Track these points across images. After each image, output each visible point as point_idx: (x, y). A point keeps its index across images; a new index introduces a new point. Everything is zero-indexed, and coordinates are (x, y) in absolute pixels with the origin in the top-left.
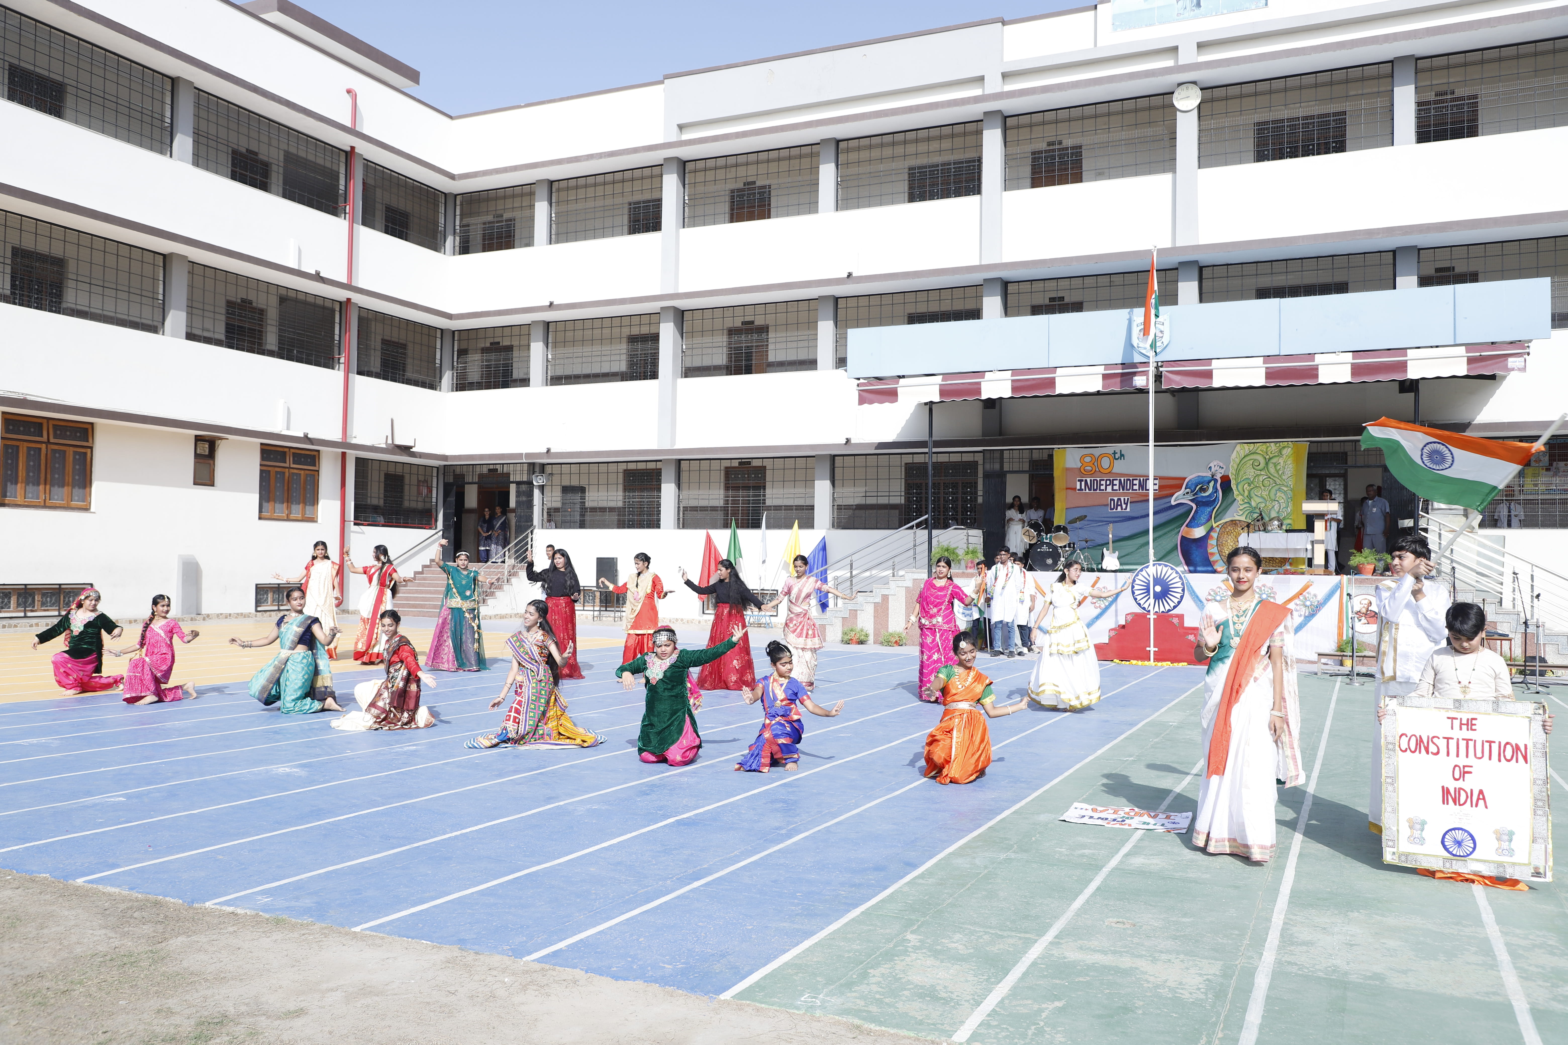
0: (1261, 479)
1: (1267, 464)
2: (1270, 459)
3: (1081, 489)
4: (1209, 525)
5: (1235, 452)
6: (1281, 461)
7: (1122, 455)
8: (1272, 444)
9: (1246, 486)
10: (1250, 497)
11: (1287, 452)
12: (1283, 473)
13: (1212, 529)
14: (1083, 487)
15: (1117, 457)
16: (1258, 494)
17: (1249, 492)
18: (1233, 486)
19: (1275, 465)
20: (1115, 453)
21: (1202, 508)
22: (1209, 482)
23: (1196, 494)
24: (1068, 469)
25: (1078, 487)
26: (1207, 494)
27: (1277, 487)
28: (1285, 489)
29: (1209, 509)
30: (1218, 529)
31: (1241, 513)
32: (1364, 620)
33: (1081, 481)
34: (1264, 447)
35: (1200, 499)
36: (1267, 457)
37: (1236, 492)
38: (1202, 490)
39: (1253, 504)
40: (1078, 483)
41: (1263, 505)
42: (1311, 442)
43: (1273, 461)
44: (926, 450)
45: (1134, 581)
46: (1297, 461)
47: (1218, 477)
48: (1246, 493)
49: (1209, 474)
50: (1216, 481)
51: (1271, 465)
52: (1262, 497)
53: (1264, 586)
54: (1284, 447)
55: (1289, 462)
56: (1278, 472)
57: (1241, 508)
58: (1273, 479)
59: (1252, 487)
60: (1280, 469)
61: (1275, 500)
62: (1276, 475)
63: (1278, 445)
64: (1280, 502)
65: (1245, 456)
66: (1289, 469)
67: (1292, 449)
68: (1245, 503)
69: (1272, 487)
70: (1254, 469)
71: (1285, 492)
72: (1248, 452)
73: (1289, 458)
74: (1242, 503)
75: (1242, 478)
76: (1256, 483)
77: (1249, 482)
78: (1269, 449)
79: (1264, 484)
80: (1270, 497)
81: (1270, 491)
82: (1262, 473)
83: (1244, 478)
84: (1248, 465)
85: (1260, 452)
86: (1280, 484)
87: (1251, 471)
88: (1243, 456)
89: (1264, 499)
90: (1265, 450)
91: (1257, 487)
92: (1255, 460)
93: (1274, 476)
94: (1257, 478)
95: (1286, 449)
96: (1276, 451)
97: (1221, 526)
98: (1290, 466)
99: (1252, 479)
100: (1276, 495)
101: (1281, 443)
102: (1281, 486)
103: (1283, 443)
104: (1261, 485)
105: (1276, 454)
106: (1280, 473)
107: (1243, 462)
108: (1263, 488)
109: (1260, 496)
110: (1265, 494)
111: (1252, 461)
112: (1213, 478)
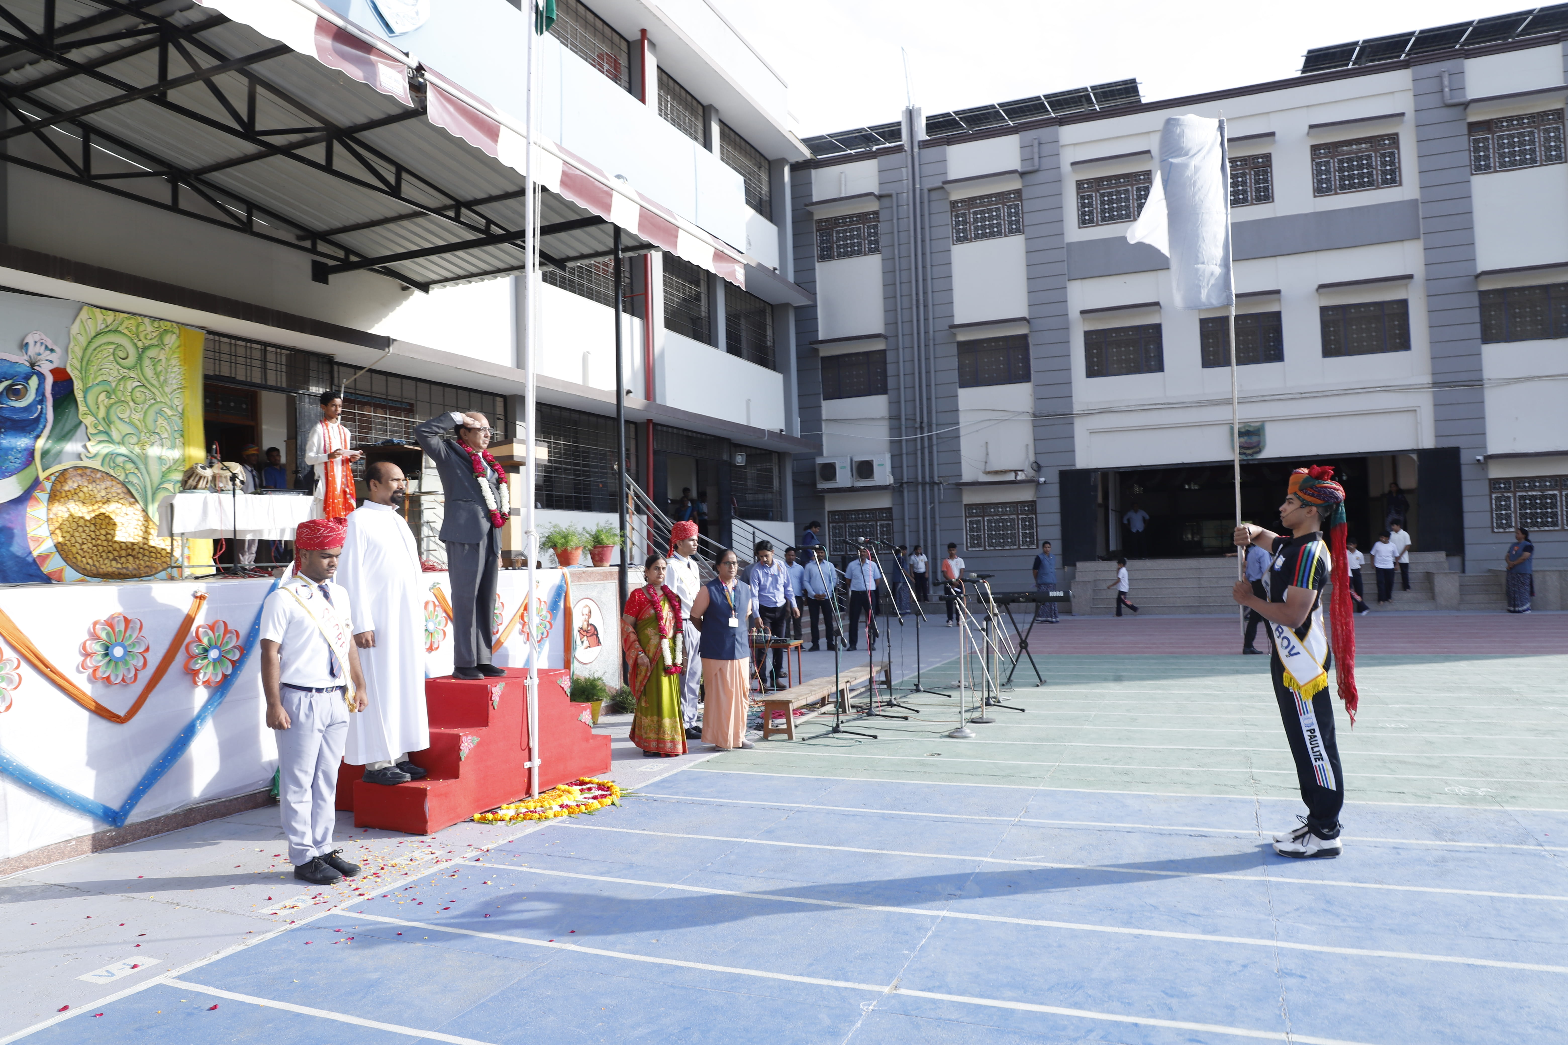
0: (130, 385)
1: (140, 358)
2: (145, 348)
4: (27, 476)
5: (78, 321)
6: (162, 356)
8: (147, 320)
9: (102, 396)
10: (108, 421)
11: (172, 340)
12: (166, 381)
13: (36, 484)
16: (125, 416)
17: (108, 409)
18: (77, 393)
19: (155, 362)
21: (11, 436)
22: (27, 378)
26: (23, 404)
27: (156, 407)
28: (169, 412)
29: (27, 439)
30: (48, 485)
31: (94, 452)
32: (586, 642)
34: (132, 323)
35: (7, 414)
36: (140, 344)
37: (82, 408)
38: (13, 393)
39: (117, 436)
41: (134, 440)
43: (152, 353)
46: (186, 360)
47: (45, 369)
48: (102, 413)
49: (23, 360)
50: (41, 377)
51: (146, 362)
52: (131, 423)
54: (166, 331)
55: (173, 362)
56: (158, 377)
57: (94, 441)
58: (150, 390)
59: (112, 401)
60: (161, 371)
61: (154, 433)
62: (155, 382)
63: (156, 324)
64: (163, 436)
65: (98, 334)
66: (173, 375)
67: (179, 337)
68: (101, 432)
69: (150, 406)
70: (118, 363)
71: (168, 419)
72: (103, 326)
73: (174, 352)
74: (94, 431)
75: (95, 378)
76: (119, 394)
77: (108, 388)
78: (141, 328)
79: (134, 397)
80: (146, 426)
81: (145, 413)
82: (132, 375)
83: (100, 379)
84: (105, 353)
85: (126, 331)
86: (161, 402)
87: (111, 367)
88: (93, 334)
89: (136, 428)
90: (134, 329)
91: (123, 401)
92: (119, 346)
93: (152, 385)
94: (122, 383)
95: (169, 335)
96: (155, 334)
97: (53, 478)
98: (176, 369)
99: (114, 384)
100: (156, 421)
101: (162, 322)
102: (163, 405)
103: (166, 323)
104: (129, 399)
105: (154, 342)
106: (162, 378)
107: (94, 345)
108: (132, 404)
109: (127, 420)
110: (137, 417)
111: (113, 347)
112: (34, 369)
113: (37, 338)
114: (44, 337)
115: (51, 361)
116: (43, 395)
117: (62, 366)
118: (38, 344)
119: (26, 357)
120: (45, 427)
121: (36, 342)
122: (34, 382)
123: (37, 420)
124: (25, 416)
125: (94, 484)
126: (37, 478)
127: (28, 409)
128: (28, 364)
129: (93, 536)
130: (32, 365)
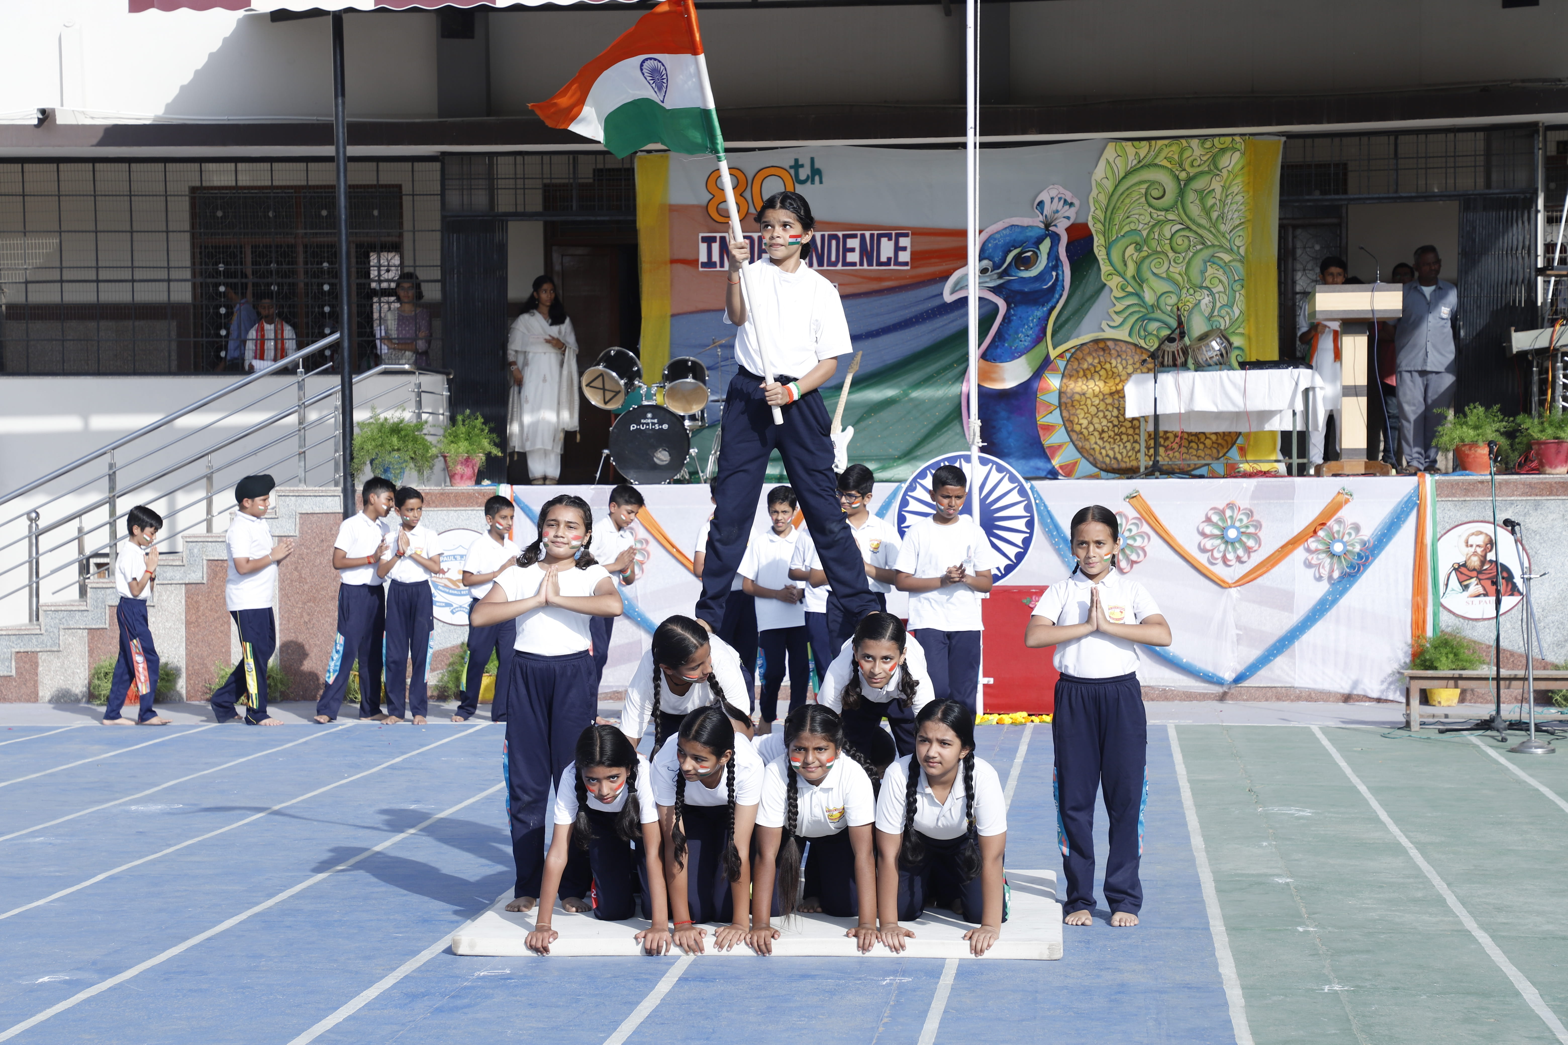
0: (1167, 231)
1: (1182, 193)
2: (1190, 179)
3: (710, 264)
4: (1038, 353)
5: (1102, 163)
6: (1216, 185)
7: (816, 172)
8: (1195, 143)
9: (1131, 250)
10: (1139, 280)
11: (1232, 161)
12: (1222, 216)
13: (1046, 362)
14: (716, 257)
15: (802, 176)
16: (1161, 271)
17: (1139, 265)
18: (1100, 252)
19: (1203, 195)
20: (797, 166)
21: (1021, 311)
22: (1039, 241)
23: (1006, 273)
24: (675, 210)
25: (703, 258)
26: (1033, 272)
27: (1206, 253)
28: (1227, 258)
29: (1039, 312)
30: (1061, 364)
31: (1118, 320)
32: (1474, 587)
33: (709, 241)
34: (1174, 150)
35: (1016, 287)
36: (1183, 175)
37: (1105, 268)
38: (1022, 262)
39: (1149, 297)
40: (703, 247)
41: (1173, 300)
42: (1289, 136)
43: (1199, 184)
46: (1254, 183)
47: (1061, 228)
48: (1131, 270)
49: (1037, 221)
50: (1055, 238)
51: (1191, 196)
52: (1169, 279)
54: (1223, 150)
55: (1235, 189)
56: (1208, 213)
57: (1119, 307)
58: (1196, 233)
59: (1144, 254)
60: (1212, 206)
61: (1201, 287)
62: (1203, 222)
63: (1208, 144)
64: (1214, 290)
65: (1128, 174)
66: (1234, 207)
67: (1244, 153)
68: (1130, 294)
69: (1195, 254)
70: (1150, 206)
71: (1225, 267)
72: (1135, 162)
73: (1236, 176)
74: (1122, 294)
75: (1121, 229)
76: (1154, 244)
77: (1138, 239)
78: (1187, 154)
79: (1174, 245)
80: (1189, 280)
81: (1189, 263)
82: (1171, 216)
83: (1126, 229)
84: (1135, 196)
85: (1165, 163)
86: (1213, 246)
87: (1142, 211)
88: (1122, 174)
89: (1176, 283)
90: (1176, 157)
91: (1157, 252)
92: (1152, 183)
93: (1199, 225)
94: (1156, 229)
95: (1228, 154)
96: (1205, 158)
97: (1068, 355)
98: (1239, 198)
99: (1145, 233)
100: (1203, 272)
101: (1216, 140)
102: (1216, 249)
103: (1222, 139)
104: (1167, 248)
105: (1204, 168)
106: (1214, 215)
107: (1121, 189)
108: (1171, 254)
109: (1164, 275)
110: (1177, 270)
111: (1145, 186)
112: (1048, 232)
113: (1054, 193)
114: (1062, 190)
115: (1068, 218)
116: (1057, 259)
117: (1081, 220)
118: (1056, 200)
119: (1041, 218)
120: (1061, 296)
121: (1052, 199)
122: (1045, 246)
123: (1053, 288)
124: (1037, 286)
125: (1119, 360)
126: (1048, 356)
127: (1040, 278)
128: (1042, 226)
129: (1116, 423)
130: (1047, 226)
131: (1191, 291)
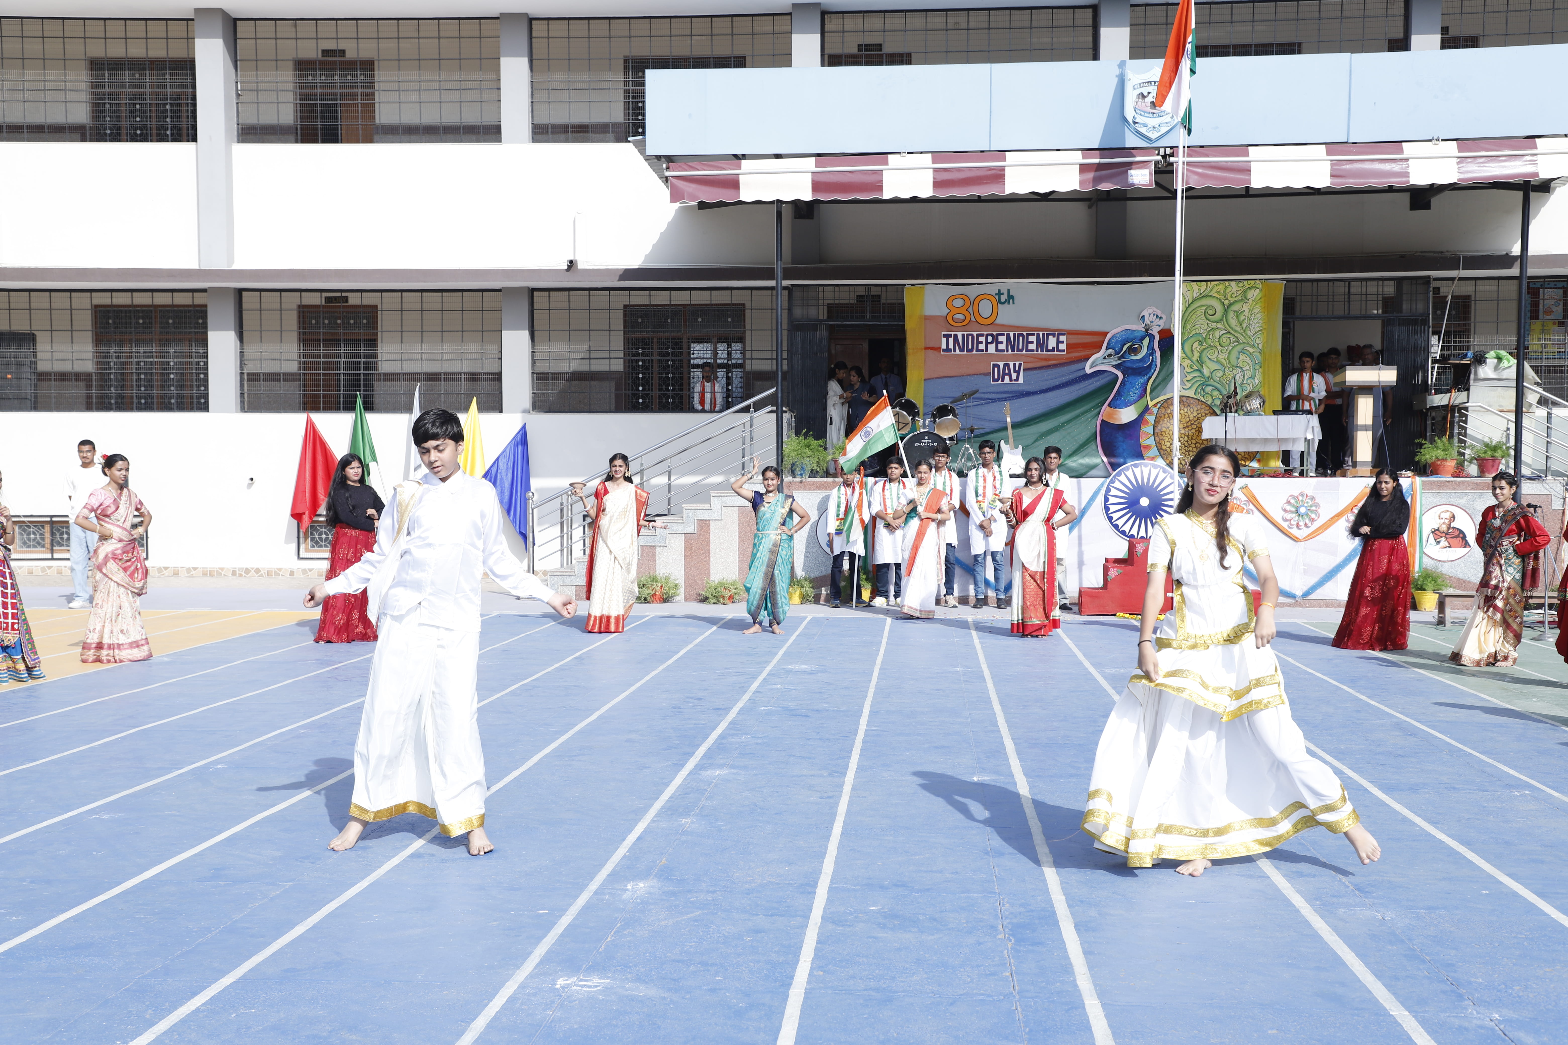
0: (1217, 334)
1: (1226, 312)
2: (1230, 305)
3: (948, 350)
4: (1141, 404)
6: (1246, 308)
7: (1011, 297)
8: (1233, 283)
9: (1196, 345)
10: (1201, 362)
11: (1254, 294)
12: (1248, 326)
13: (1147, 409)
14: (951, 346)
15: (1003, 300)
16: (1213, 357)
17: (1200, 354)
19: (1238, 314)
20: (1000, 293)
21: (1131, 379)
22: (1143, 339)
23: (1122, 357)
24: (927, 318)
25: (944, 346)
27: (1240, 347)
28: (1251, 350)
29: (1142, 380)
30: (1155, 410)
31: (1189, 385)
32: (1444, 542)
33: (947, 337)
34: (1221, 287)
35: (1129, 365)
36: (1226, 302)
38: (1132, 350)
39: (1206, 372)
40: (944, 340)
41: (1220, 374)
42: (1288, 281)
43: (1236, 307)
44: (771, 283)
45: (1108, 490)
46: (1268, 307)
47: (1155, 331)
48: (1196, 356)
49: (1141, 327)
50: (1152, 337)
51: (1231, 314)
52: (1218, 362)
53: (1302, 494)
54: (1250, 288)
55: (1256, 311)
56: (1241, 324)
57: (1189, 378)
58: (1234, 335)
59: (1204, 347)
60: (1243, 320)
61: (1237, 367)
62: (1238, 329)
63: (1241, 284)
64: (1244, 369)
65: (1193, 301)
66: (1256, 321)
67: (1261, 290)
68: (1196, 370)
69: (1233, 347)
70: (1207, 319)
71: (1250, 355)
72: (1198, 294)
73: (1257, 303)
74: (1190, 370)
75: (1190, 332)
76: (1209, 341)
77: (1200, 339)
78: (1229, 290)
79: (1221, 342)
80: (1230, 362)
81: (1230, 353)
82: (1219, 326)
83: (1194, 332)
84: (1198, 313)
85: (1216, 295)
86: (1244, 343)
87: (1203, 323)
88: (1190, 301)
89: (1222, 365)
90: (1222, 292)
91: (1211, 346)
92: (1209, 306)
93: (1236, 331)
94: (1211, 333)
95: (1253, 290)
96: (1239, 293)
97: (1159, 405)
98: (1258, 316)
99: (1204, 335)
100: (1238, 358)
101: (1246, 282)
102: (1245, 345)
103: (1249, 281)
104: (1217, 344)
105: (1239, 298)
106: (1244, 325)
107: (1190, 309)
108: (1219, 348)
109: (1215, 360)
110: (1223, 357)
111: (1205, 308)
112: (1147, 333)
113: (1150, 311)
114: (1155, 310)
115: (1159, 326)
116: (1153, 349)
117: (1167, 327)
118: (1152, 315)
119: (1143, 325)
120: (1155, 371)
121: (1150, 314)
122: (1146, 342)
123: (1150, 366)
124: (1141, 364)
125: (1189, 408)
126: (1147, 405)
127: (1142, 360)
128: (1144, 330)
129: (1186, 445)
130: (1147, 330)
131: (1231, 369)
